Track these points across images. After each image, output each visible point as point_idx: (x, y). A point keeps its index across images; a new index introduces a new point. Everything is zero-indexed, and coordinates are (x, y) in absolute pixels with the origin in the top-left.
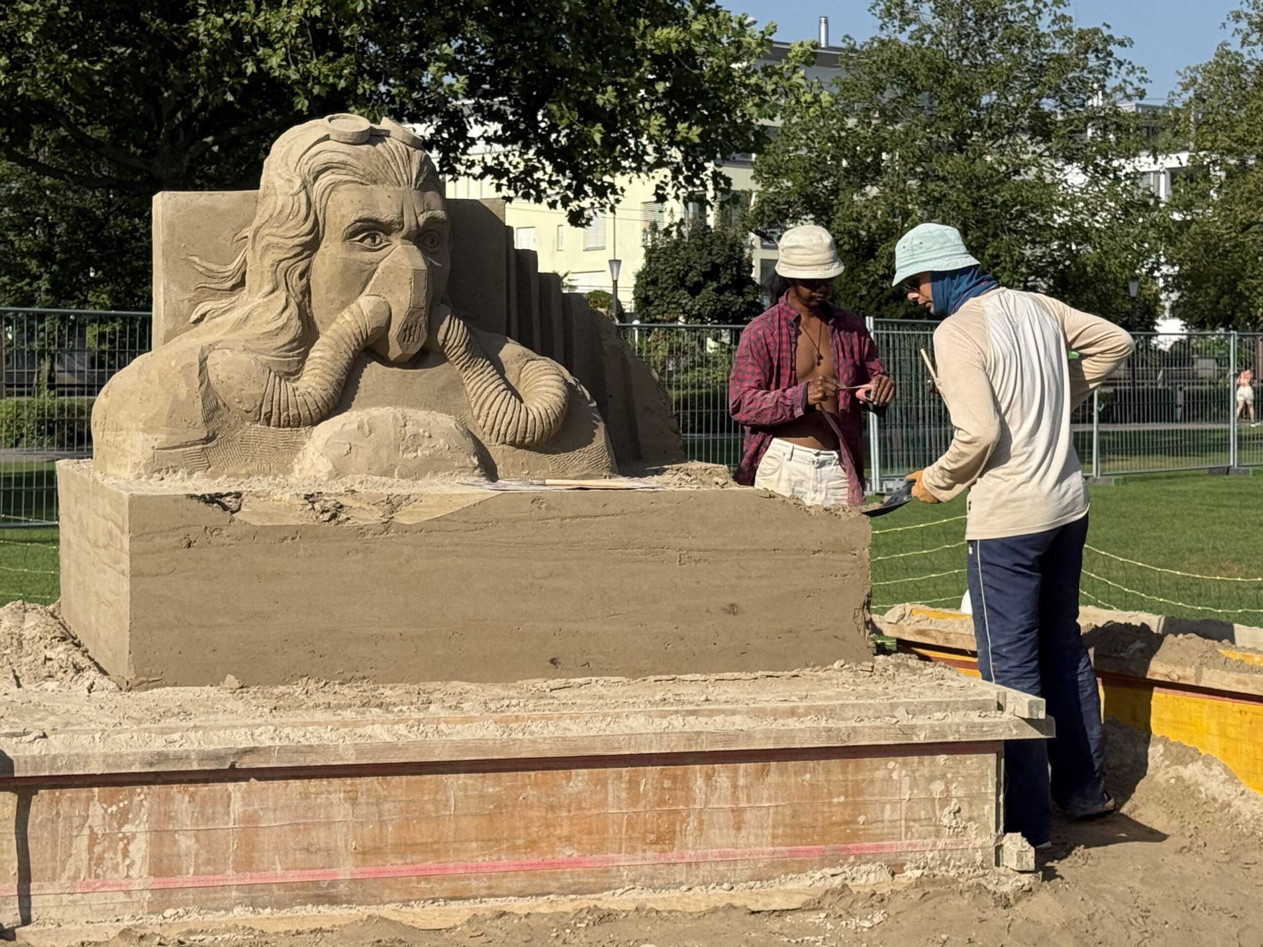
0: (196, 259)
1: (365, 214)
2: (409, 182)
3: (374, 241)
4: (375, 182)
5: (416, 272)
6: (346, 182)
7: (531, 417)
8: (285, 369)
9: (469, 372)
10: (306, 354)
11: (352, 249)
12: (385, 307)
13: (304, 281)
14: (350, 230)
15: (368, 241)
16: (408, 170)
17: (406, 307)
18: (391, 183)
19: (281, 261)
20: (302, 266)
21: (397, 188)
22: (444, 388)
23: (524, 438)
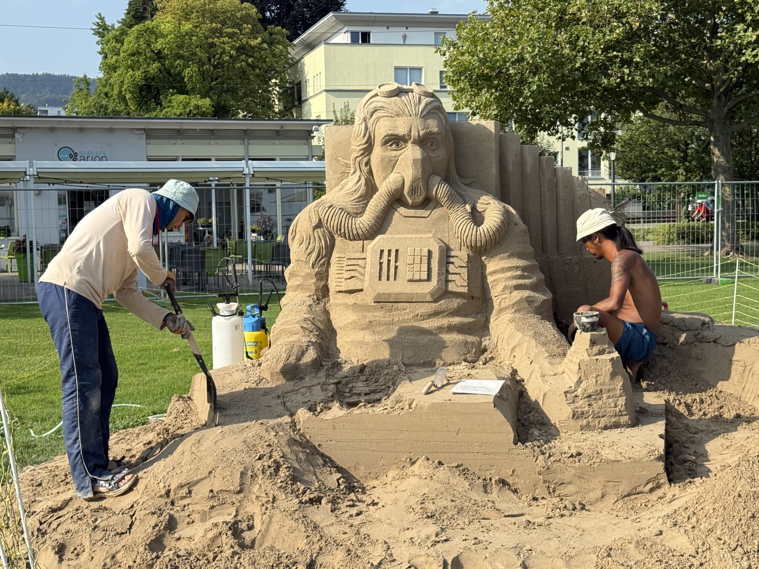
4: (398, 116)
18: (406, 116)
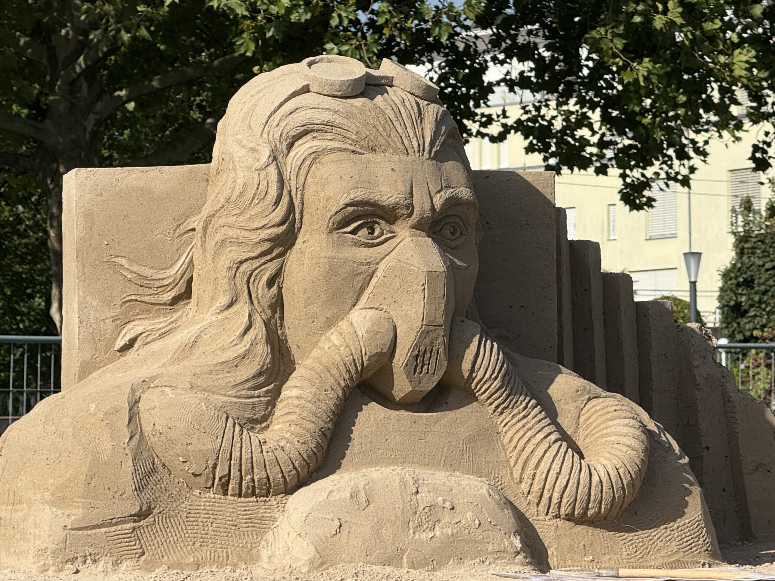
0: (123, 261)
1: (359, 195)
2: (421, 149)
3: (372, 233)
4: (373, 150)
5: (431, 275)
6: (333, 150)
7: (595, 479)
8: (248, 415)
9: (507, 416)
10: (276, 393)
11: (340, 245)
12: (387, 326)
13: (274, 289)
14: (339, 217)
15: (364, 232)
16: (419, 132)
17: (417, 324)
18: (396, 151)
19: (242, 262)
20: (271, 269)
21: (404, 157)
22: (470, 440)
23: (587, 509)
